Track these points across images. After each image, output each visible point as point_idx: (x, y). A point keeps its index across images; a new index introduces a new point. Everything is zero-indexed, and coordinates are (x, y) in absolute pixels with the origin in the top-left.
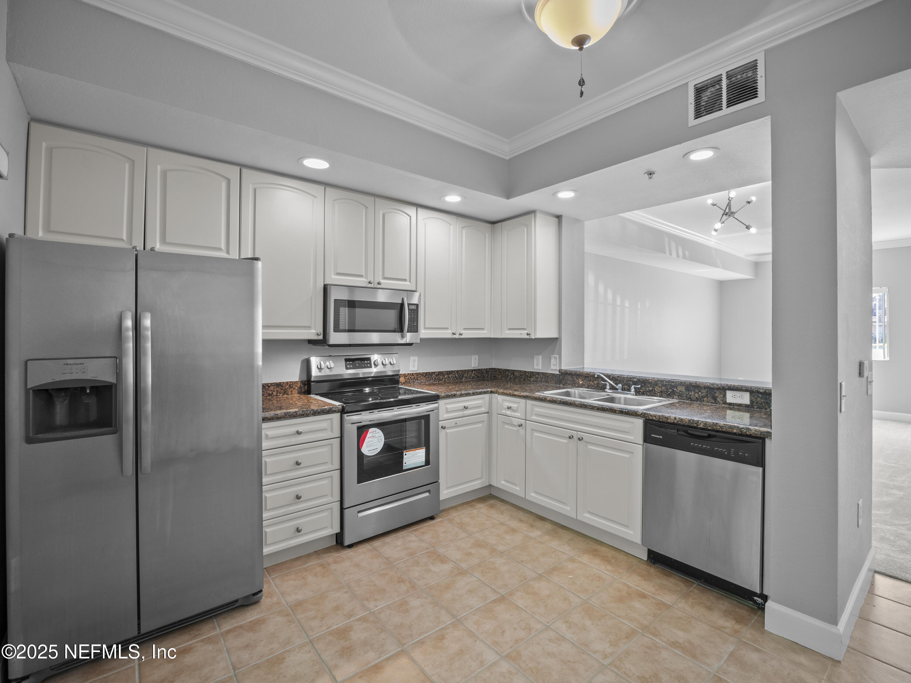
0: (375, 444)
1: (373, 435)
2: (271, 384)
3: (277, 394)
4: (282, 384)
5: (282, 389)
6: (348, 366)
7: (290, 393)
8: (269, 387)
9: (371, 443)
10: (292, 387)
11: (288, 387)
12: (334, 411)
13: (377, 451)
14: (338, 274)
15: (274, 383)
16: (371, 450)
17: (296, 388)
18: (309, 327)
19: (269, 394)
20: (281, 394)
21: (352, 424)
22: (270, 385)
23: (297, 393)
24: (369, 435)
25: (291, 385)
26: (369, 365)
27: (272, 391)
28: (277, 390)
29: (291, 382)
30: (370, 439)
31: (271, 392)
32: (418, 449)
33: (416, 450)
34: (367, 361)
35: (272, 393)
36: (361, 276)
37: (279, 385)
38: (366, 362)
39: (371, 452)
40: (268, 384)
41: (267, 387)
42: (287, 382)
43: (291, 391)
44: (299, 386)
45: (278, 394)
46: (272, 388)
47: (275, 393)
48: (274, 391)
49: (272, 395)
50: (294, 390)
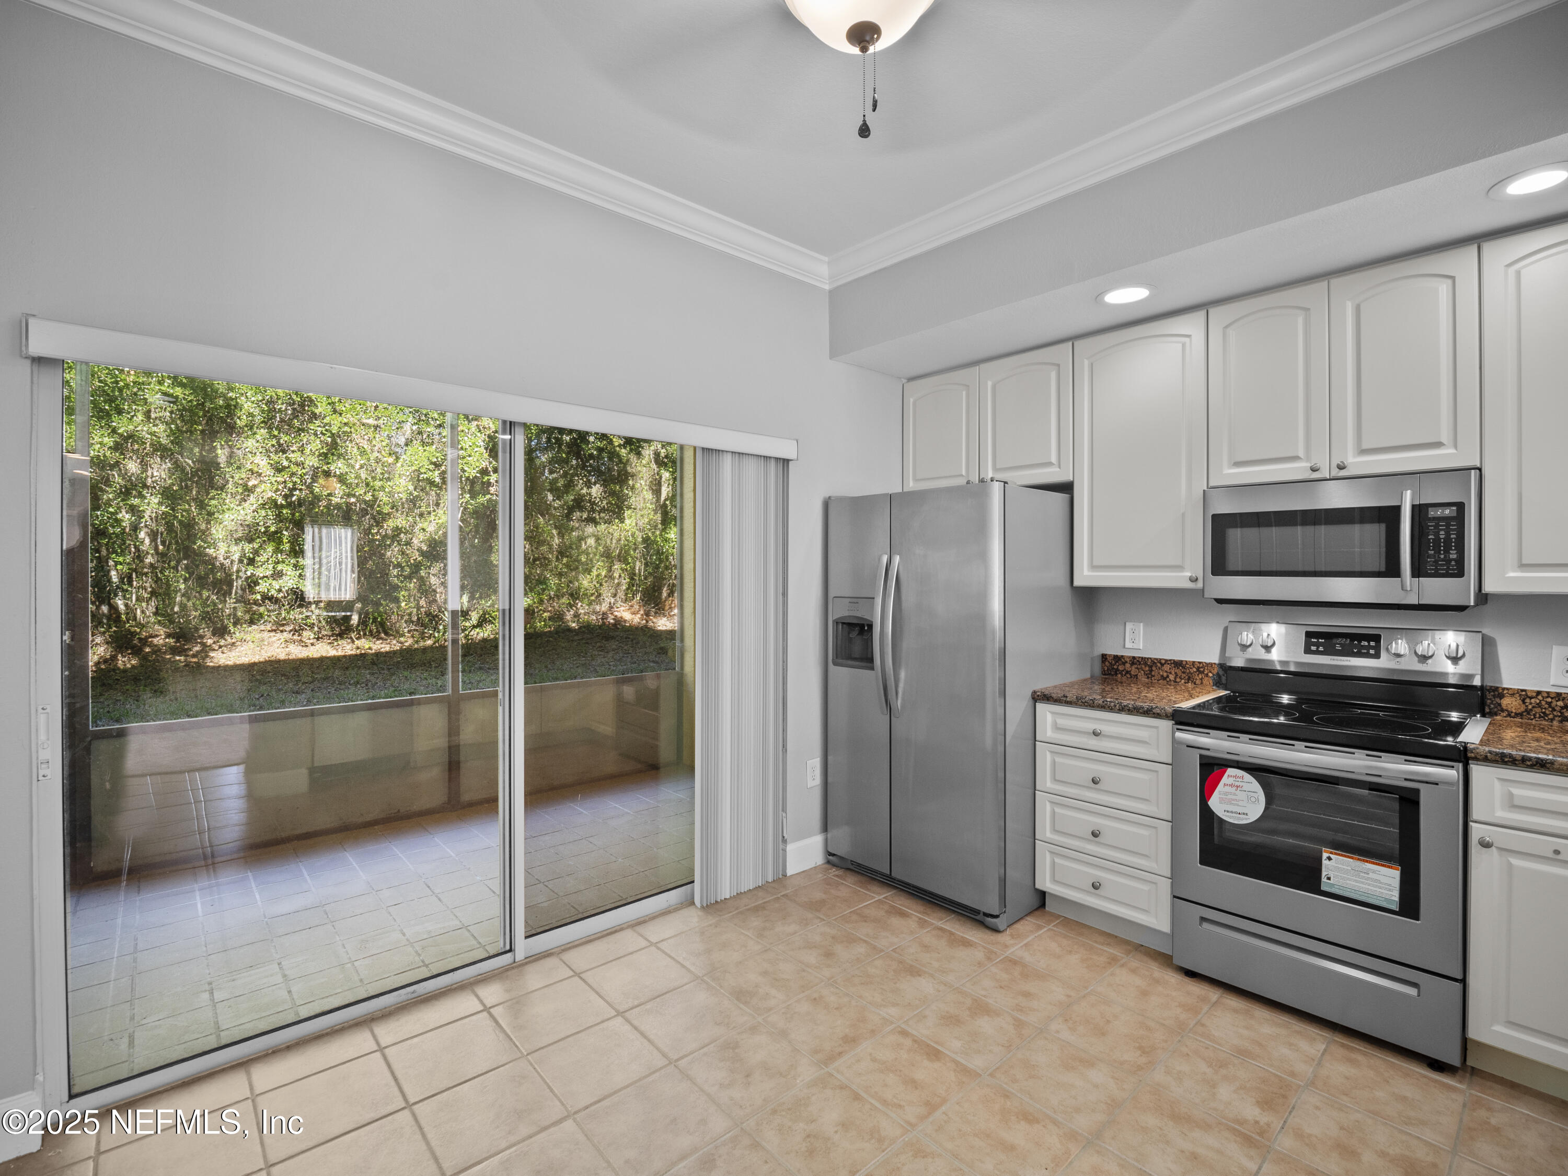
0: (1240, 803)
1: (1237, 784)
2: (1166, 660)
3: (1175, 678)
4: (1184, 663)
5: (1184, 673)
6: (1314, 648)
7: (1198, 682)
8: (1162, 665)
9: (1229, 797)
10: (1203, 672)
11: (1195, 670)
12: (1158, 714)
13: (1246, 819)
14: (1237, 464)
15: (1170, 660)
16: (1232, 812)
17: (1210, 675)
18: (1180, 568)
19: (1162, 676)
20: (1183, 681)
21: (1188, 746)
22: (1163, 662)
23: (1212, 684)
24: (1225, 780)
25: (1201, 668)
26: (1372, 652)
27: (1166, 672)
28: (1176, 673)
29: (1200, 663)
30: (1228, 789)
31: (1165, 674)
32: (1373, 863)
33: (1367, 862)
34: (1369, 643)
35: (1168, 676)
36: (1296, 458)
37: (1178, 664)
38: (1365, 643)
39: (1228, 814)
40: (1161, 659)
41: (1159, 665)
42: (1194, 662)
43: (1201, 679)
44: (1215, 671)
45: (1178, 680)
46: (1166, 667)
47: (1172, 677)
48: (1171, 673)
49: (1168, 679)
50: (1206, 678)
